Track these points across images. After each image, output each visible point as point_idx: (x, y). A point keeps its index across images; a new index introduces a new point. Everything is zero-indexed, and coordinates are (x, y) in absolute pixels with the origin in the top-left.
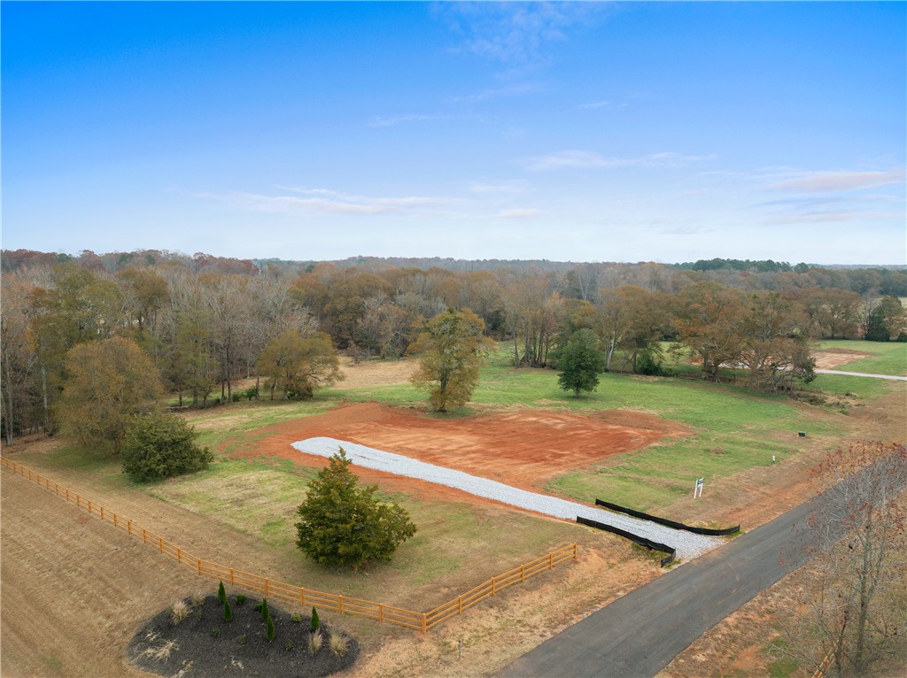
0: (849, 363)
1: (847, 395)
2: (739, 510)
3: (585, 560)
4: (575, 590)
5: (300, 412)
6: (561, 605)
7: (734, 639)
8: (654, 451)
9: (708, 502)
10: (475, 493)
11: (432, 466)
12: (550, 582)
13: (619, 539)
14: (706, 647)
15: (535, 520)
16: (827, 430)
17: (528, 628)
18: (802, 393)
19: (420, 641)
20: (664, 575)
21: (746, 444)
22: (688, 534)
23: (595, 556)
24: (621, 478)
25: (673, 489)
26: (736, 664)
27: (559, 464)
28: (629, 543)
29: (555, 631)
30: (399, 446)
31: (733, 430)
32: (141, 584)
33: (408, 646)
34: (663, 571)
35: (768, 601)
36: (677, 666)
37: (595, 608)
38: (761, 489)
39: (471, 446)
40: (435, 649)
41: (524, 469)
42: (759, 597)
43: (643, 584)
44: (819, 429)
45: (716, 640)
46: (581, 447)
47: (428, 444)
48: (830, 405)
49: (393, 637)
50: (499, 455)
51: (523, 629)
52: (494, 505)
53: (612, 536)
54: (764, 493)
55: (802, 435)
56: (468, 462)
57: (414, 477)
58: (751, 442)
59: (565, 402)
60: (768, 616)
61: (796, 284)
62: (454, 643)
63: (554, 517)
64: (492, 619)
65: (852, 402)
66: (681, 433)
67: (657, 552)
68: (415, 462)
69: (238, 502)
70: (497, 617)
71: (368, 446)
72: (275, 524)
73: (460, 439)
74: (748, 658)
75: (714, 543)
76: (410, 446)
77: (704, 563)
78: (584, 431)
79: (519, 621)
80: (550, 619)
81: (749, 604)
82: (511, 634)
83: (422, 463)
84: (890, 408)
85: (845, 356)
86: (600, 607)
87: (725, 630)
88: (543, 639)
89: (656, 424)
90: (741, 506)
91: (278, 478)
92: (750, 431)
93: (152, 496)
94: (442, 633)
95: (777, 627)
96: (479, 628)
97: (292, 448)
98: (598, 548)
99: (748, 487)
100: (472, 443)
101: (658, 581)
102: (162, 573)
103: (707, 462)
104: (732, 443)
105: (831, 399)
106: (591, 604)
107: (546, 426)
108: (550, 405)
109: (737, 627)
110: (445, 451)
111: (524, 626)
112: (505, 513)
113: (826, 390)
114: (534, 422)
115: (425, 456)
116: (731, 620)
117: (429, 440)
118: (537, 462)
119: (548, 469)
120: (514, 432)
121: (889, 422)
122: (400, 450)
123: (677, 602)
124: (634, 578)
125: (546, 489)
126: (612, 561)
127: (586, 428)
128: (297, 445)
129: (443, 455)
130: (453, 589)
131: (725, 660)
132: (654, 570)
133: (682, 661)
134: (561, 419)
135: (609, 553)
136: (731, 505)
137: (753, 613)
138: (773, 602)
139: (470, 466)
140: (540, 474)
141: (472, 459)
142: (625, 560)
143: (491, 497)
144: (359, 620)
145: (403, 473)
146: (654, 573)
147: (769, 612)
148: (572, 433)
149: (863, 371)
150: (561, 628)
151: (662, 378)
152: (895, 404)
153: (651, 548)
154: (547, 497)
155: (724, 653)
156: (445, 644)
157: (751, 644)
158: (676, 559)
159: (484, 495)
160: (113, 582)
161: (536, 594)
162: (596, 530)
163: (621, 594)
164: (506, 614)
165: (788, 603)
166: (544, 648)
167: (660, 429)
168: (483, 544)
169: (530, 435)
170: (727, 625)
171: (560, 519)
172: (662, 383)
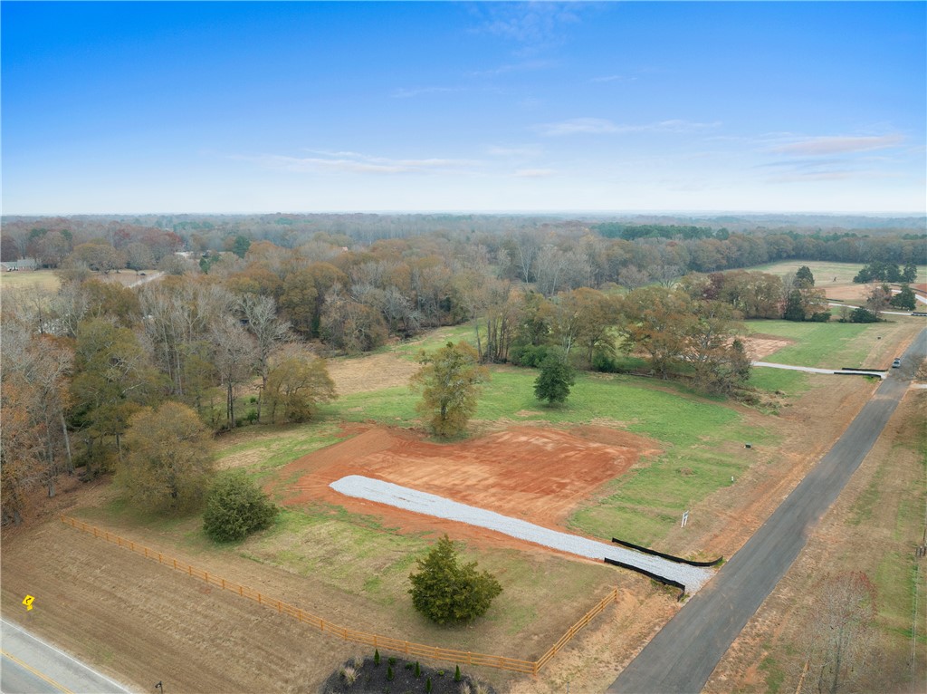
0: (775, 352)
1: (777, 393)
2: (716, 536)
3: (623, 600)
4: (623, 627)
5: (312, 441)
6: (618, 642)
7: (740, 660)
8: (636, 475)
9: (693, 531)
10: (513, 535)
11: (465, 506)
12: (605, 622)
13: (640, 576)
14: (725, 669)
15: (574, 562)
16: (766, 437)
17: (604, 664)
18: (740, 391)
19: (535, 682)
20: (682, 608)
21: (707, 461)
22: (688, 566)
23: (629, 594)
24: (621, 509)
25: (664, 518)
26: (746, 680)
27: (566, 496)
28: (649, 580)
29: (624, 665)
30: (426, 483)
31: (692, 444)
32: (300, 652)
33: (528, 686)
34: (680, 605)
35: (755, 626)
36: (711, 686)
37: (644, 642)
38: (728, 512)
39: (486, 479)
40: (546, 687)
41: (542, 503)
42: (749, 624)
43: (670, 618)
44: (760, 437)
45: (730, 662)
46: (576, 472)
47: (450, 479)
48: (764, 405)
49: (516, 681)
50: (514, 489)
51: (601, 665)
52: (536, 548)
53: (634, 574)
54: (731, 516)
55: (748, 446)
56: (493, 499)
57: (457, 520)
58: (711, 458)
59: (543, 413)
60: (758, 639)
61: (718, 251)
62: (558, 681)
63: (585, 558)
64: (577, 659)
65: (782, 402)
66: (653, 450)
67: (670, 586)
68: (449, 502)
69: (327, 560)
70: (580, 657)
71: (399, 484)
72: (372, 582)
73: (475, 472)
74: (752, 675)
75: (708, 575)
76: (436, 483)
77: (707, 596)
78: (572, 453)
79: (596, 659)
80: (615, 655)
81: (744, 630)
82: (594, 670)
83: (456, 503)
84: (813, 407)
85: (770, 342)
86: (647, 641)
87: (733, 654)
88: (619, 673)
89: (630, 441)
90: (717, 532)
91: (344, 530)
92: (706, 443)
93: (243, 556)
94: (547, 673)
95: (766, 647)
96: (571, 667)
97: (332, 491)
98: (628, 587)
99: (718, 511)
100: (487, 475)
101: (679, 615)
102: (312, 640)
103: (681, 485)
104: (696, 460)
105: (765, 399)
106: (639, 639)
107: (538, 446)
108: (530, 418)
109: (740, 651)
110: (468, 486)
111: (600, 662)
112: (549, 558)
113: (758, 387)
114: (527, 443)
115: (454, 493)
116: (735, 645)
117: (448, 474)
118: (548, 494)
119: (561, 503)
120: (514, 457)
121: (813, 423)
122: (428, 488)
123: (697, 633)
124: (661, 613)
125: (568, 525)
126: (641, 598)
127: (574, 449)
128: (334, 485)
129: (468, 492)
130: (541, 635)
131: (738, 678)
132: (674, 604)
133: (712, 682)
134: (547, 438)
135: (637, 590)
136: (709, 531)
137: (748, 637)
138: (759, 627)
139: (497, 504)
140: (557, 509)
141: (494, 495)
142: (649, 596)
143: (529, 539)
144: (485, 668)
145: (446, 516)
146: (674, 608)
147: (758, 635)
148: (563, 456)
149: (787, 363)
150: (627, 662)
151: (617, 375)
152: (816, 403)
153: (665, 584)
154: (572, 536)
155: (737, 672)
156: (552, 682)
157: (751, 663)
158: (686, 593)
159: (522, 537)
160: (271, 651)
161: (599, 634)
162: (622, 569)
163: (657, 629)
164: (585, 653)
165: (768, 626)
166: (622, 680)
167: (634, 446)
168: (545, 591)
169: (528, 460)
170: (734, 650)
171: (590, 559)
172: (619, 381)
